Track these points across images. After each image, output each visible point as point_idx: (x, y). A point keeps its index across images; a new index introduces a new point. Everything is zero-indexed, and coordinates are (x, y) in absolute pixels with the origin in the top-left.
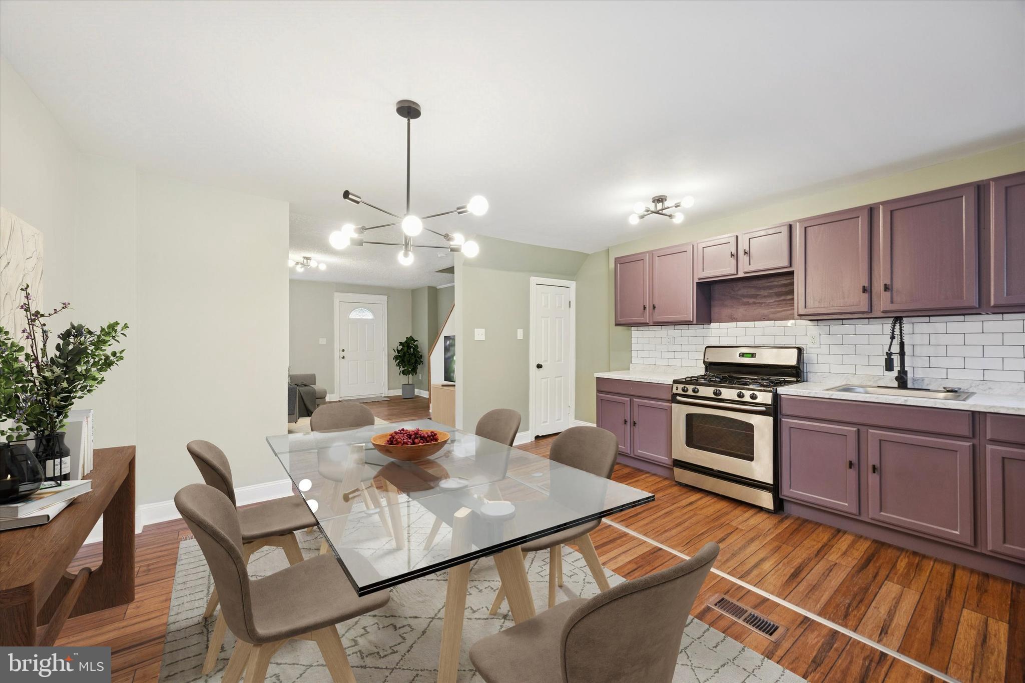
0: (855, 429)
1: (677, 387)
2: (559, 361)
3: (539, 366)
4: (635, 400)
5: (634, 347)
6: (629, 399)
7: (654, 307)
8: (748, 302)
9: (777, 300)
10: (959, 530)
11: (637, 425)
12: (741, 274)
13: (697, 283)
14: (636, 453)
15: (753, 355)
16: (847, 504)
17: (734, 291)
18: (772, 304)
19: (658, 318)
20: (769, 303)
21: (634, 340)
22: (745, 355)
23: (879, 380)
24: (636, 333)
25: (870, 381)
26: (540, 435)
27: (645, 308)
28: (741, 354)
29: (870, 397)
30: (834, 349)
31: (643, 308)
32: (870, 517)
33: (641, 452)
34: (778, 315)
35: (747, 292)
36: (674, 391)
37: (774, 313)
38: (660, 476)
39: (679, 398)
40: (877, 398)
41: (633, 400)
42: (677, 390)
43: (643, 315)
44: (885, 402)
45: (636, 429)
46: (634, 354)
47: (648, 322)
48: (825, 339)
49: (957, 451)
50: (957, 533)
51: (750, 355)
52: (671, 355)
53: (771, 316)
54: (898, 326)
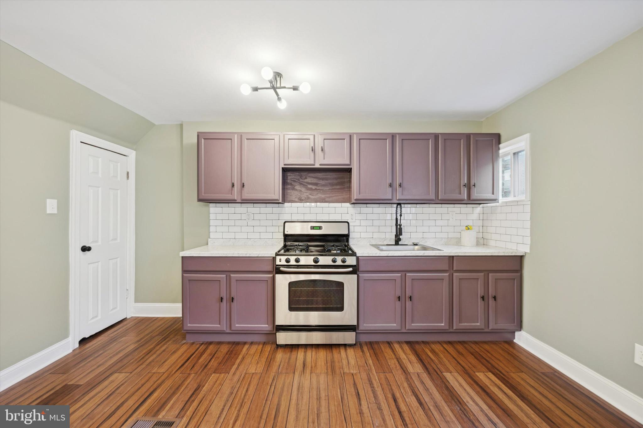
0: (400, 275)
1: (280, 259)
2: (114, 239)
3: (85, 249)
4: (232, 275)
5: (212, 223)
6: (224, 276)
7: (243, 186)
8: (312, 188)
9: (330, 188)
10: (444, 323)
11: (235, 301)
12: (317, 166)
13: (282, 168)
14: (233, 328)
15: (320, 228)
16: (395, 325)
17: (302, 179)
18: (327, 191)
19: (246, 196)
20: (326, 190)
21: (212, 216)
22: (315, 228)
23: (385, 240)
24: (214, 209)
25: (380, 241)
26: (87, 337)
27: (233, 186)
28: (312, 227)
29: (408, 253)
30: (364, 223)
31: (230, 185)
32: (407, 329)
33: (238, 326)
34: (331, 199)
35: (311, 181)
36: (278, 263)
37: (329, 197)
38: (258, 343)
39: (282, 269)
40: (411, 253)
41: (230, 276)
42: (280, 261)
43: (231, 192)
44: (415, 255)
45: (234, 305)
46: (212, 229)
47: (236, 199)
48: (359, 217)
49: (443, 279)
50: (443, 324)
51: (318, 228)
52: (251, 229)
53: (327, 199)
54: (399, 209)
